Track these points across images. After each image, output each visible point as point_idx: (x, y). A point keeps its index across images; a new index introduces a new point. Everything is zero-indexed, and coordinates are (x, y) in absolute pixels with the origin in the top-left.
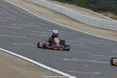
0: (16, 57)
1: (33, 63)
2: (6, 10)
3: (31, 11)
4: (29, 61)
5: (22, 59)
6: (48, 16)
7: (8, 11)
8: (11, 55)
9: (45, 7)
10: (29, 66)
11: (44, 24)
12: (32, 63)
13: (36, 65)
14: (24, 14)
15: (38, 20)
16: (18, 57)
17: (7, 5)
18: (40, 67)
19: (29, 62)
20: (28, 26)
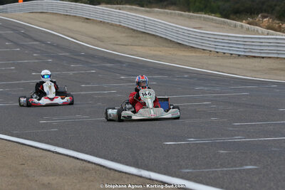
0: (49, 153)
1: (92, 163)
2: (12, 42)
3: (72, 38)
4: (82, 160)
5: (66, 157)
6: (114, 44)
7: (17, 45)
8: (38, 150)
9: (104, 22)
10: (85, 171)
11: (109, 65)
12: (89, 162)
13: (100, 168)
14: (58, 46)
15: (93, 57)
16: (53, 152)
17: (13, 30)
18: (110, 169)
19: (82, 162)
20: (71, 73)
